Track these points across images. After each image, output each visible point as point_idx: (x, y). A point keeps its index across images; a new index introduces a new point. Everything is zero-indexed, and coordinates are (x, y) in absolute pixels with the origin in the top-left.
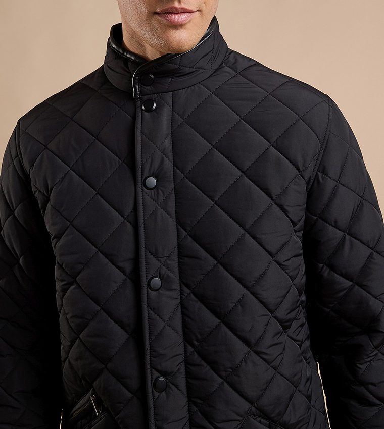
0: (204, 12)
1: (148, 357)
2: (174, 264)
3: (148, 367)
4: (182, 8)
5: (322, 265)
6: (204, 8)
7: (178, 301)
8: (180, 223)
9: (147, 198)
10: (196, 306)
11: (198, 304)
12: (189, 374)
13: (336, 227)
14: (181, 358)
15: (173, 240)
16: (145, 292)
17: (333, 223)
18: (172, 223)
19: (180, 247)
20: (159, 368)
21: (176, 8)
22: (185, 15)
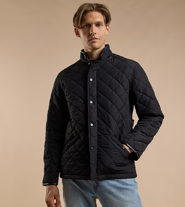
0: (100, 39)
1: (89, 118)
2: (96, 98)
3: (89, 120)
4: (95, 38)
5: (138, 103)
6: (100, 38)
7: (96, 107)
8: (97, 89)
9: (90, 83)
10: (100, 108)
11: (101, 107)
12: (98, 124)
13: (140, 92)
14: (97, 120)
15: (95, 93)
16: (89, 104)
17: (139, 91)
18: (95, 89)
19: (97, 95)
20: (91, 121)
21: (94, 38)
22: (96, 40)
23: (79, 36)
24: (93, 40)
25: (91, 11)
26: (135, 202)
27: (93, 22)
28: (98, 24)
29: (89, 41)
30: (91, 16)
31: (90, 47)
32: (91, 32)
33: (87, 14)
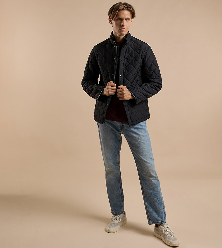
4: (124, 28)
22: (124, 30)
23: (112, 24)
24: (123, 30)
25: (123, 10)
26: (146, 136)
27: (124, 18)
28: (127, 19)
29: (119, 29)
30: (123, 14)
31: (119, 34)
32: (122, 24)
33: (121, 11)
